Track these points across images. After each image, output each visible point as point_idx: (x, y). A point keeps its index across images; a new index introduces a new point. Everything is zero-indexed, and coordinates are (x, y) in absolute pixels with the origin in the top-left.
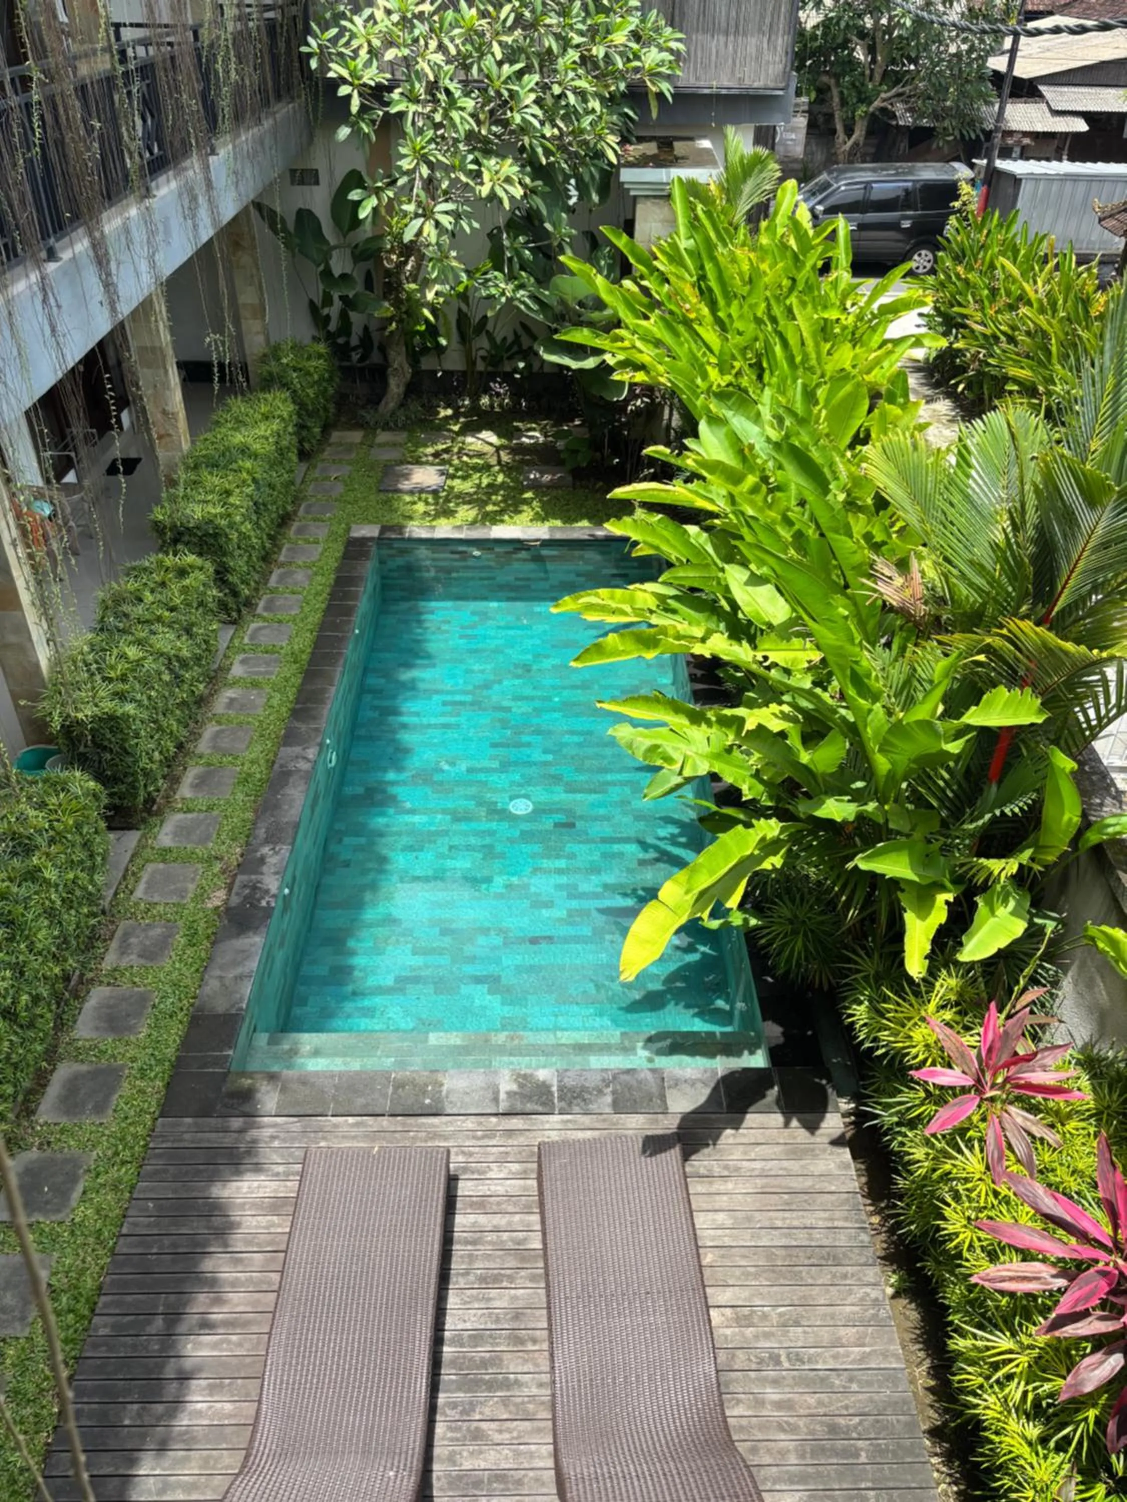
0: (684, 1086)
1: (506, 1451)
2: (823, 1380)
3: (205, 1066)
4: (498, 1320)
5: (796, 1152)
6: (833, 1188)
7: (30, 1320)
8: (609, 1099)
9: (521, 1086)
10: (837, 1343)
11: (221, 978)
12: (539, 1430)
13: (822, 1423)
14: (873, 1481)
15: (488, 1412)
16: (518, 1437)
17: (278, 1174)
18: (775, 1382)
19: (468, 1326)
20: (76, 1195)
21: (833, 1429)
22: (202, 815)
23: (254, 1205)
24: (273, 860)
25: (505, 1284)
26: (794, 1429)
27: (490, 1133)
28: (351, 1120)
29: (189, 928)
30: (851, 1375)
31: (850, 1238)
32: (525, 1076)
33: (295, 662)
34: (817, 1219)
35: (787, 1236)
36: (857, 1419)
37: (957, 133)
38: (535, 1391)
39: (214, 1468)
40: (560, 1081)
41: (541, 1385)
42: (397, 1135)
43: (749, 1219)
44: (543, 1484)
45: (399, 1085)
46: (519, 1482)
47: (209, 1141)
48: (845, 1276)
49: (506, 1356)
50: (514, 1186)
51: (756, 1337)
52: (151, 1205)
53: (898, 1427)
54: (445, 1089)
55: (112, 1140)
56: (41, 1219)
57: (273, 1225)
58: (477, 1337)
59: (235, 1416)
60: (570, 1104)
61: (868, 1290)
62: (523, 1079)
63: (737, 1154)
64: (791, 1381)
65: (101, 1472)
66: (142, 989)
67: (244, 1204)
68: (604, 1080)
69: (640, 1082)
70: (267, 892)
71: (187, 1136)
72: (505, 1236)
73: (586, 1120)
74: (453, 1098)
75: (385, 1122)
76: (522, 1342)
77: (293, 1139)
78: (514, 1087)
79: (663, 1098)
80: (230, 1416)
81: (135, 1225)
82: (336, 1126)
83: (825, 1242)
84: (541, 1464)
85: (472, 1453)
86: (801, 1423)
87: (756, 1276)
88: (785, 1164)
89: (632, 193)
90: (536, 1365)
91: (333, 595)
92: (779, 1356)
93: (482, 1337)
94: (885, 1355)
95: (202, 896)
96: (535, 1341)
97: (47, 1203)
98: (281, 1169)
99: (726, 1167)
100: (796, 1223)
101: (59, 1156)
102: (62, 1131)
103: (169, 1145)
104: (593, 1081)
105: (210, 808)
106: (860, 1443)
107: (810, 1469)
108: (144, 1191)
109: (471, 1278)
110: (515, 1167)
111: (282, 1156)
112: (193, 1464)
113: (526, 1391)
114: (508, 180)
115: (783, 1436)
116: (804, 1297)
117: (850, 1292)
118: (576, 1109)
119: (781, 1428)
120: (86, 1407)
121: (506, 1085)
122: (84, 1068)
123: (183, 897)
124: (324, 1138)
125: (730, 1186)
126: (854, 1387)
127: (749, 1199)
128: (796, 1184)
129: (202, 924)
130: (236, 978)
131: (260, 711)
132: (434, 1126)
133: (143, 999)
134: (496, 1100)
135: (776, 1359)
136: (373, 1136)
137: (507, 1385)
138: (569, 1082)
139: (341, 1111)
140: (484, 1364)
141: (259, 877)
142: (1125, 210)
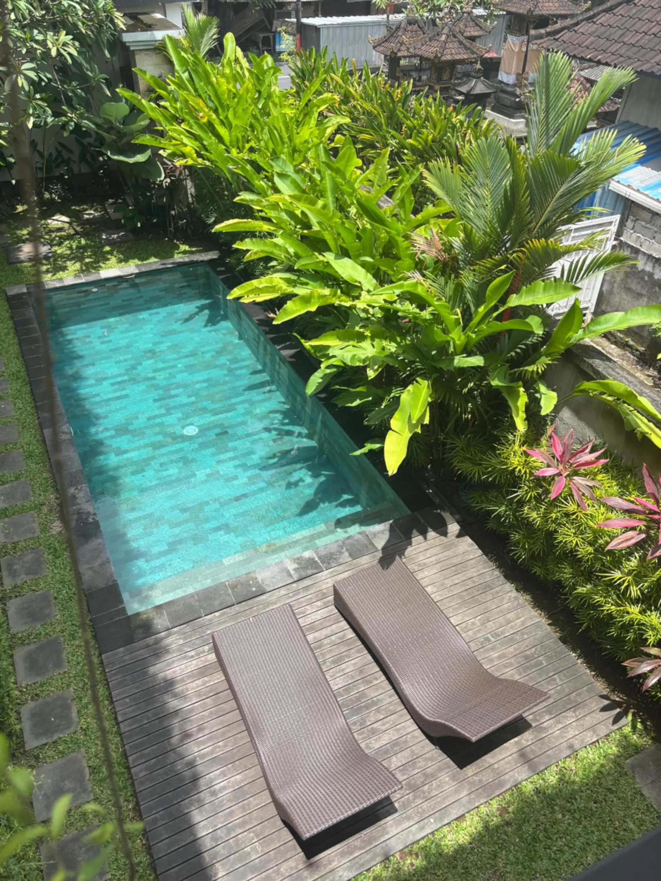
0: (379, 535)
1: (391, 731)
2: (512, 639)
3: (112, 618)
4: (353, 677)
5: (447, 547)
6: (472, 557)
7: (90, 789)
8: (347, 554)
9: (298, 564)
10: (509, 622)
11: (91, 568)
12: (401, 716)
13: (521, 657)
14: (554, 671)
15: (373, 719)
16: (394, 723)
17: (192, 657)
18: (493, 649)
19: (340, 686)
20: (74, 714)
21: (526, 657)
22: (15, 483)
23: (189, 677)
24: (81, 494)
25: (346, 660)
26: (511, 665)
27: (296, 592)
28: (217, 614)
29: (49, 549)
30: (521, 632)
31: (491, 576)
32: (298, 559)
33: (18, 379)
34: (472, 573)
35: (464, 585)
36: (534, 649)
37: (261, 5)
38: (389, 700)
39: (249, 809)
40: (317, 554)
41: (390, 697)
42: (247, 612)
43: (443, 584)
44: (417, 737)
45: (233, 587)
46: (406, 742)
47: (141, 655)
48: (497, 593)
49: (366, 691)
50: (324, 613)
51: (475, 634)
52: (128, 700)
53: (552, 645)
54: (259, 579)
55: (77, 678)
56: (61, 736)
57: (207, 682)
58: (347, 689)
59: (245, 779)
60: (329, 563)
61: (510, 594)
62: (298, 560)
63: (421, 557)
64: (498, 646)
65: (188, 842)
66: (41, 592)
67: (183, 678)
68: (339, 546)
69: (357, 541)
70: (89, 513)
71: (126, 658)
72: (333, 638)
73: (341, 568)
74: (266, 583)
75: (237, 608)
76: (371, 682)
77: (190, 636)
78: (296, 566)
79: (372, 544)
80: (242, 781)
81: (125, 714)
82: (210, 620)
83: (483, 581)
84: (411, 730)
85: (376, 740)
86: (512, 660)
87: (460, 608)
88: (445, 554)
89: (132, 48)
90: (384, 689)
91: (18, 333)
92: (488, 638)
93: (350, 688)
94: (531, 618)
95: (45, 529)
96: (376, 679)
97: (58, 726)
98: (193, 653)
99: (420, 565)
100: (464, 578)
101: (48, 699)
102: (42, 686)
103: (118, 666)
104: (334, 548)
105: (17, 478)
106: (540, 658)
107: (527, 678)
108: (119, 694)
109: (328, 664)
110: (319, 603)
111: (190, 647)
112: (237, 813)
113: (386, 702)
114: (65, 44)
115: (508, 670)
116: (486, 608)
117: (503, 598)
118: (333, 565)
119: (505, 667)
120: (157, 815)
121: (291, 567)
122: (32, 647)
123: (34, 533)
124: (208, 629)
125: (426, 573)
126: (526, 636)
127: (437, 575)
128: (455, 561)
129: (57, 545)
130: (100, 565)
131: (13, 413)
132: (264, 600)
133: (45, 597)
134: (290, 575)
135: (487, 639)
136: (234, 617)
137: (374, 703)
138: (323, 553)
139: (208, 612)
140: (358, 699)
141: (78, 506)
142: (386, 41)
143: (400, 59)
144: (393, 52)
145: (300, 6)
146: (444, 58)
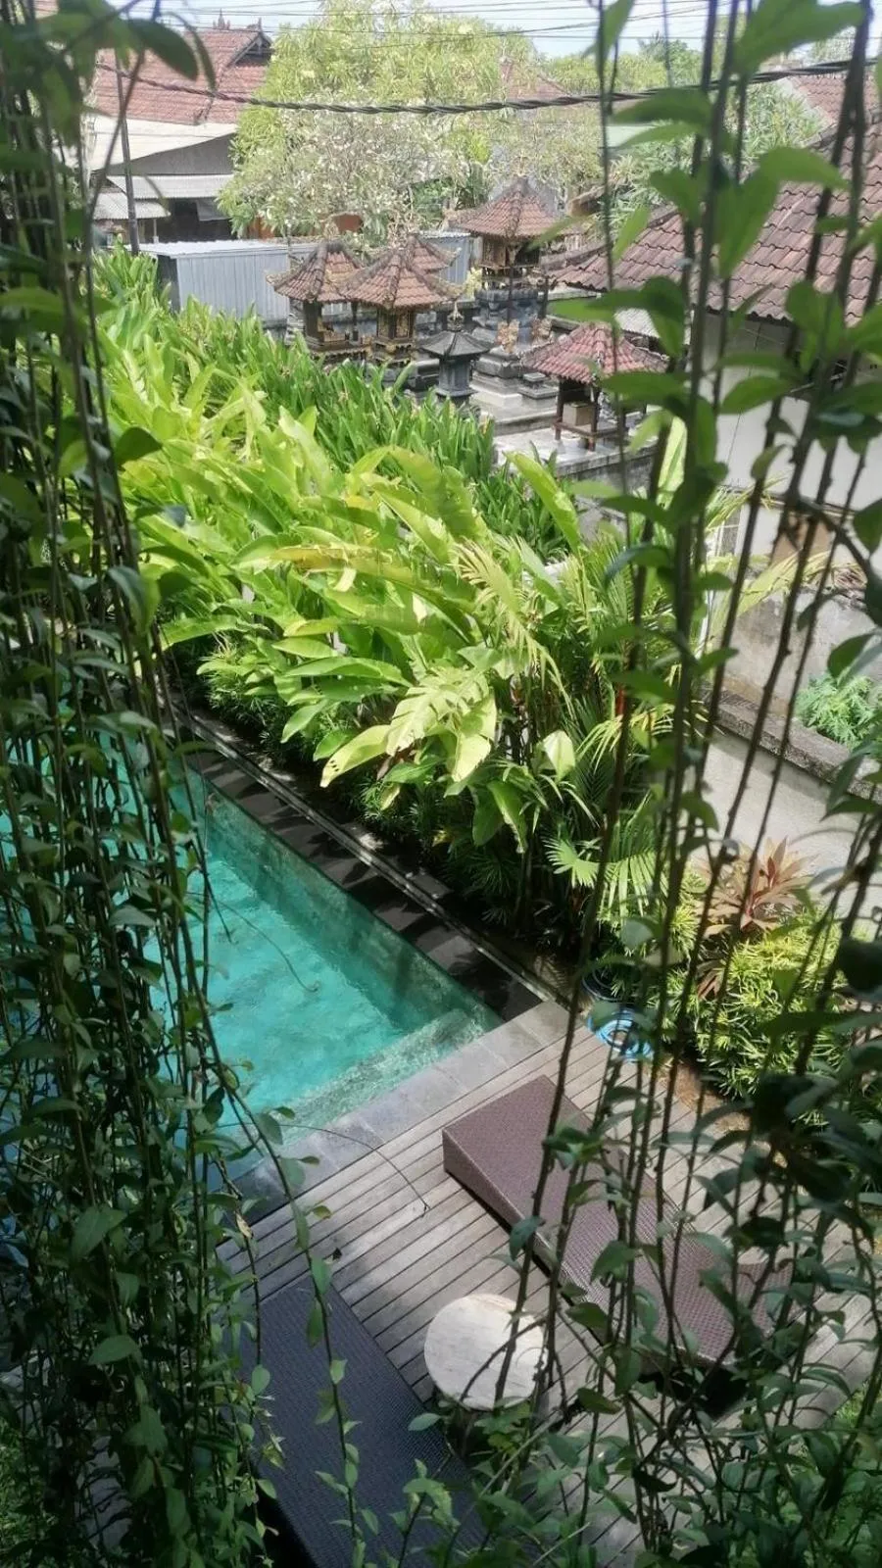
142: (295, 278)
143: (321, 305)
144: (310, 295)
145: (135, 226)
146: (397, 303)
